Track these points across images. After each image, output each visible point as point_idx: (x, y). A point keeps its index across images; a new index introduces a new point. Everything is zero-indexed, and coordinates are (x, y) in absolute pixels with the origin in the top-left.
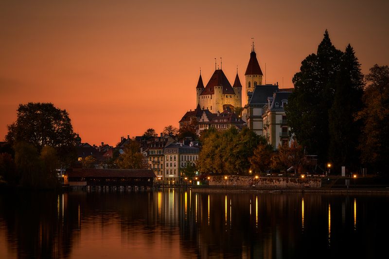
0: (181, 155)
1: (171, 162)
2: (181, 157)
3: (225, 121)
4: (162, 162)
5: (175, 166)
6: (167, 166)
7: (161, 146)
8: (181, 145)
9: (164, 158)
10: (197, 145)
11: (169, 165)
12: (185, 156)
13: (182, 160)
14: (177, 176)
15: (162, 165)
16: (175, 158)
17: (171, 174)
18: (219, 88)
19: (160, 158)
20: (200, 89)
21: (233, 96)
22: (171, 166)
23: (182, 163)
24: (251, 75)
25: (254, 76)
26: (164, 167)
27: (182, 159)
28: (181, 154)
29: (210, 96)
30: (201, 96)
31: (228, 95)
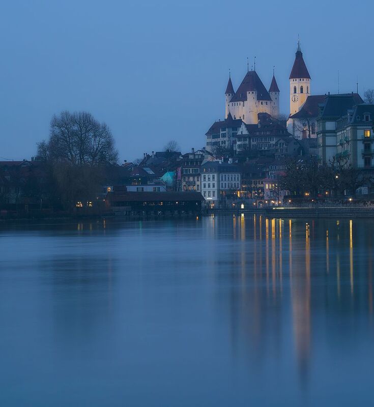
0: (221, 174)
1: (209, 182)
2: (220, 177)
3: (268, 133)
4: (198, 183)
5: (214, 186)
6: (205, 187)
7: (197, 163)
8: (220, 163)
9: (201, 178)
10: (237, 162)
11: (207, 186)
12: (225, 175)
13: (222, 180)
14: (215, 198)
15: (198, 185)
16: (213, 178)
17: (209, 196)
18: (253, 93)
19: (196, 178)
20: (229, 95)
21: (269, 102)
22: (209, 186)
23: (222, 184)
24: (297, 79)
25: (300, 80)
26: (201, 189)
27: (222, 178)
28: (221, 172)
29: (242, 103)
30: (231, 104)
31: (264, 102)
